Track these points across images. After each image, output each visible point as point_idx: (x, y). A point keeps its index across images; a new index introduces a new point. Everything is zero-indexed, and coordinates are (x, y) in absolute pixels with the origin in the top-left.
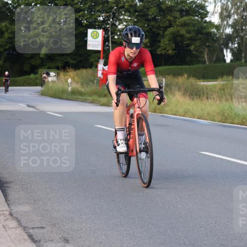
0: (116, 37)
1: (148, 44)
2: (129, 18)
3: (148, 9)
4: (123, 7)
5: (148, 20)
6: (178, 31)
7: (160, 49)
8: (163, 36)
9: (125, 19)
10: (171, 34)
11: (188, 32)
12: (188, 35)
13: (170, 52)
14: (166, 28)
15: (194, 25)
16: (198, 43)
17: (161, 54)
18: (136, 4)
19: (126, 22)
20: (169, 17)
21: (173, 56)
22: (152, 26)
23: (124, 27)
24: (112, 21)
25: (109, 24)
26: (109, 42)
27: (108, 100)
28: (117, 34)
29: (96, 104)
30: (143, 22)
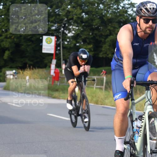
0: (66, 43)
1: (92, 49)
2: (77, 28)
3: (92, 20)
4: (72, 19)
5: (92, 30)
7: (101, 53)
8: (105, 43)
9: (73, 29)
10: (111, 41)
14: (107, 36)
17: (103, 57)
18: (83, 16)
19: (75, 31)
20: (109, 27)
22: (96, 34)
23: (73, 35)
24: (63, 30)
25: (60, 33)
26: (60, 47)
27: (59, 94)
28: (67, 40)
29: (49, 97)
30: (88, 31)
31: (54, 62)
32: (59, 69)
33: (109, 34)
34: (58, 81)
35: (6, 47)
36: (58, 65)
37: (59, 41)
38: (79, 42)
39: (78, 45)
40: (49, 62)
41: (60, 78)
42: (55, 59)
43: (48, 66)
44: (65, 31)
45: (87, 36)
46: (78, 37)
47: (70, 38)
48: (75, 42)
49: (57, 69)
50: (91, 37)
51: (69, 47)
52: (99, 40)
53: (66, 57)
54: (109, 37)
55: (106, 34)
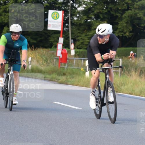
0: (75, 19)
2: (89, 1)
6: (136, 14)
7: (117, 31)
8: (121, 19)
10: (128, 16)
13: (127, 34)
14: (124, 11)
19: (86, 5)
21: (130, 38)
22: (111, 8)
23: (83, 9)
24: (72, 3)
25: (69, 6)
26: (68, 23)
27: (67, 78)
28: (77, 16)
29: (55, 82)
30: (102, 5)
31: (61, 40)
32: (66, 50)
33: (127, 9)
34: (66, 63)
35: (5, 22)
36: (66, 45)
37: (68, 16)
38: (90, 18)
39: (89, 22)
40: (55, 40)
41: (67, 60)
42: (63, 37)
43: (53, 46)
44: (75, 5)
45: (101, 10)
46: (90, 12)
47: (80, 13)
48: (86, 17)
49: (64, 49)
50: (105, 12)
51: (79, 24)
52: (114, 15)
53: (75, 35)
54: (126, 11)
55: (123, 9)
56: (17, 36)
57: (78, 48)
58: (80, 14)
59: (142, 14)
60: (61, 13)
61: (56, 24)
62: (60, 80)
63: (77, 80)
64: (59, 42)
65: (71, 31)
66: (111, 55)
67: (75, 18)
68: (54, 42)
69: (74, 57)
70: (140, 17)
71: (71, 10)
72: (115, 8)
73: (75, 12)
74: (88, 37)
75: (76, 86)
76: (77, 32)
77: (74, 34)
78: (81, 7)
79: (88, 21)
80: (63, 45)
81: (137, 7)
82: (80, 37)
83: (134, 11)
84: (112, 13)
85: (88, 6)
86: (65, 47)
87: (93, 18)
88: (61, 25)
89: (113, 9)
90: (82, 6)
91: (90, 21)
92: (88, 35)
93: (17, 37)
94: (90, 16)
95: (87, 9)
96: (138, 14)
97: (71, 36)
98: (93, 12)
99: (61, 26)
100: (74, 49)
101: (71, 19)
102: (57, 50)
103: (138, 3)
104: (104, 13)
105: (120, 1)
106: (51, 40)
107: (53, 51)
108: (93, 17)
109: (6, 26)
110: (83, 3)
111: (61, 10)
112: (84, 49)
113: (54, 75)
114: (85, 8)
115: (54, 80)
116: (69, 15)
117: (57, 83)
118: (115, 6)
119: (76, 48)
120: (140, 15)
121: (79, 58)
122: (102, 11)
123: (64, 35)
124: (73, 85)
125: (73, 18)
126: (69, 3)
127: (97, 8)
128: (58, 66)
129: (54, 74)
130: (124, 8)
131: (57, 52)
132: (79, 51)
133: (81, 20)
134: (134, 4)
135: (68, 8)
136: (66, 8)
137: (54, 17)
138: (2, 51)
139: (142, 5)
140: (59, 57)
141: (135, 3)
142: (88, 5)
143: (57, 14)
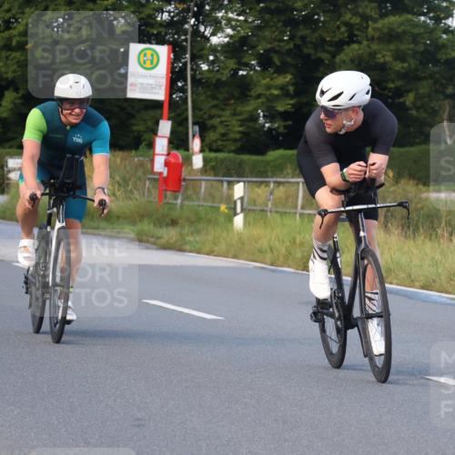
0: (205, 67)
1: (291, 89)
2: (242, 18)
5: (293, 23)
8: (332, 68)
9: (229, 20)
11: (400, 57)
12: (398, 66)
14: (340, 45)
15: (415, 39)
16: (424, 88)
19: (233, 28)
20: (347, 17)
22: (303, 38)
23: (227, 40)
24: (194, 25)
25: (185, 33)
26: (185, 80)
27: (181, 235)
28: (208, 58)
29: (149, 245)
30: (277, 29)
31: (165, 127)
32: (180, 154)
33: (347, 39)
34: (179, 191)
35: (7, 78)
36: (179, 141)
37: (183, 61)
38: (247, 65)
39: (243, 75)
40: (147, 128)
41: (183, 183)
42: (169, 119)
43: (144, 144)
44: (202, 28)
45: (276, 43)
46: (245, 48)
47: (218, 52)
48: (235, 64)
49: (174, 152)
50: (287, 47)
51: (214, 81)
52: (313, 57)
53: (205, 113)
54: (345, 47)
55: (337, 39)
56: (77, 110)
57: (211, 150)
58: (218, 54)
59: (388, 53)
60: (163, 51)
61: (151, 81)
62: (161, 238)
63: (210, 238)
64: (159, 134)
65: (193, 102)
66: (372, 167)
67: (202, 66)
68: (144, 132)
69: (202, 175)
70: (385, 63)
71: (191, 42)
72: (313, 37)
73: (203, 49)
74: (240, 117)
75: (208, 254)
76: (210, 105)
77: (200, 110)
78: (219, 35)
79: (241, 73)
80: (171, 142)
81: (376, 35)
82: (218, 120)
83: (369, 47)
84: (306, 51)
85: (238, 31)
86: (177, 148)
87: (252, 65)
88: (164, 84)
89: (309, 39)
90: (223, 31)
91: (245, 73)
92: (240, 114)
93: (78, 115)
94: (245, 60)
95: (236, 39)
96: (380, 53)
97: (194, 116)
98: (253, 47)
99: (164, 88)
100: (202, 151)
101: (192, 69)
102: (154, 154)
103: (379, 25)
104: (284, 51)
105: (327, 19)
106: (135, 128)
107: (141, 159)
108: (253, 62)
109: (11, 89)
110: (226, 25)
111: (163, 44)
112: (229, 152)
113: (146, 226)
114: (231, 37)
115: (145, 238)
116: (187, 56)
117: (155, 247)
118: (314, 31)
119: (207, 150)
120: (383, 56)
121: (215, 176)
122: (279, 46)
123: (175, 111)
124: (199, 252)
125: (198, 66)
126: (187, 23)
127: (264, 38)
128: (157, 200)
129: (146, 221)
130: (341, 36)
131: (152, 161)
132: (216, 158)
133: (222, 71)
134: (367, 27)
135: (183, 37)
136: (179, 37)
137: (145, 62)
138: (33, 157)
139: (388, 28)
140: (161, 174)
141: (370, 23)
142: (239, 28)
143: (152, 55)
